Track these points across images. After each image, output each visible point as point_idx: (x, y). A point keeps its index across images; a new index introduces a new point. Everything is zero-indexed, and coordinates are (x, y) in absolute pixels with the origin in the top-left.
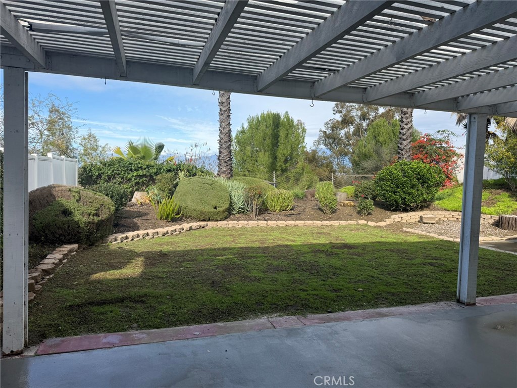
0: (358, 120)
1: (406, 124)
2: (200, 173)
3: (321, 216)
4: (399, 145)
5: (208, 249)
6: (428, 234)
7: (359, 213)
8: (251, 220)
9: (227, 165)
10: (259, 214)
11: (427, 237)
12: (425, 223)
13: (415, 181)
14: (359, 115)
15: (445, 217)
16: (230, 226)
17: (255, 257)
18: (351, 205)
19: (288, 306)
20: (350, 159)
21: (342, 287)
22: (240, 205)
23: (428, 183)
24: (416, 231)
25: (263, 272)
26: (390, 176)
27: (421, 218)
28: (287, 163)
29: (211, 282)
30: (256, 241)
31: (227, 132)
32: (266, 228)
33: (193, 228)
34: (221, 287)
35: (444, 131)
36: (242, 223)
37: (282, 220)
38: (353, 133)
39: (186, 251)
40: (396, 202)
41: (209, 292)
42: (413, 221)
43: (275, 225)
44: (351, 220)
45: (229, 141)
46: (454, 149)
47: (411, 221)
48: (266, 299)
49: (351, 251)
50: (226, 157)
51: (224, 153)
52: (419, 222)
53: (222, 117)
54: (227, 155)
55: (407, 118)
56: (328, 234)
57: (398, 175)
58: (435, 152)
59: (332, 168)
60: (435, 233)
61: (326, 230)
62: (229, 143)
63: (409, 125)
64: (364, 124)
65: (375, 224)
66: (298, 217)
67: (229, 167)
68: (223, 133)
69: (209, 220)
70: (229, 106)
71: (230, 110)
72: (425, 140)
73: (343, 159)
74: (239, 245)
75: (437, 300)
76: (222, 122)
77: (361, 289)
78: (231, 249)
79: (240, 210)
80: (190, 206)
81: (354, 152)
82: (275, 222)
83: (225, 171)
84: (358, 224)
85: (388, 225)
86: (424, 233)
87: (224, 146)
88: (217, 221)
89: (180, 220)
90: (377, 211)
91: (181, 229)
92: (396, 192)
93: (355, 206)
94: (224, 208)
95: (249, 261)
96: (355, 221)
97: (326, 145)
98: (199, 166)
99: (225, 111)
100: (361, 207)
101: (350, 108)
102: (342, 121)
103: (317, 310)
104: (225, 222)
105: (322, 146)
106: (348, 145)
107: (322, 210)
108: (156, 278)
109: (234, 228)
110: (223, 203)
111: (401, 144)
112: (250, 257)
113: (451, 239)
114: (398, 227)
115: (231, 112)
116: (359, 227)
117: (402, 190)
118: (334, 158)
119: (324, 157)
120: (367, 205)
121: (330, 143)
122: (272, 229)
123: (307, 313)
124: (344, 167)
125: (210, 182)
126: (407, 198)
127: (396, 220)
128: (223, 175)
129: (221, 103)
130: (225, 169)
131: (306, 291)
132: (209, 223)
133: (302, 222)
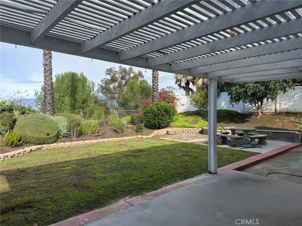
0: (120, 80)
1: (156, 83)
2: (28, 112)
3: (116, 135)
4: (152, 94)
5: (53, 163)
6: (174, 140)
7: (136, 131)
8: (73, 141)
9: (51, 106)
10: (78, 137)
11: (174, 141)
12: (169, 134)
13: (164, 113)
14: (120, 76)
15: (177, 131)
16: (60, 146)
17: (91, 164)
18: (131, 127)
19: (131, 190)
20: (117, 101)
21: (153, 174)
22: (65, 131)
23: (169, 114)
24: (168, 139)
25: (103, 173)
26: (151, 110)
27: (168, 132)
28: (84, 104)
29: (73, 184)
30: (84, 154)
31: (50, 84)
32: (85, 145)
33: (33, 150)
34: (82, 187)
35: (170, 87)
36: (68, 144)
37: (94, 139)
38: (117, 86)
39: (38, 166)
40: (155, 124)
41: (76, 192)
42: (164, 133)
43: (90, 143)
44: (133, 136)
45: (52, 90)
46: (175, 96)
47: (163, 134)
48: (116, 189)
49: (144, 153)
50: (50, 100)
51: (48, 98)
52: (167, 134)
53: (46, 74)
54: (50, 99)
55: (156, 80)
56: (125, 145)
57: (155, 110)
58: (167, 98)
59: (107, 106)
60: (177, 139)
61: (123, 143)
62: (52, 91)
63: (157, 84)
64: (123, 82)
65: (146, 137)
66: (103, 136)
67: (52, 107)
68: (48, 85)
69: (44, 144)
70: (51, 67)
71: (52, 69)
72: (162, 91)
73: (113, 101)
74: (74, 158)
75: (200, 174)
76: (46, 77)
77: (163, 174)
78: (70, 162)
79: (65, 135)
80: (28, 135)
81: (119, 97)
82: (89, 141)
83: (49, 110)
84: (137, 138)
85: (153, 137)
86: (171, 139)
87: (48, 93)
88: (49, 143)
89: (21, 146)
90: (145, 130)
91: (24, 151)
92: (155, 119)
93: (133, 127)
94: (54, 135)
95: (89, 167)
96: (136, 136)
97: (102, 93)
98: (27, 106)
99: (48, 70)
100: (138, 128)
101: (115, 73)
102: (111, 79)
103: (148, 190)
104: (55, 144)
105: (100, 94)
106: (115, 93)
107: (116, 131)
108: (29, 188)
109: (62, 148)
110: (53, 131)
111: (153, 94)
112: (88, 165)
113: (185, 142)
114: (157, 137)
115: (52, 71)
116: (139, 139)
117: (158, 117)
118: (108, 100)
119: (102, 100)
120: (141, 127)
121: (104, 92)
122: (90, 146)
123: (144, 192)
124: (114, 106)
125: (42, 118)
126: (160, 122)
127: (156, 134)
128: (48, 112)
129: (45, 65)
130: (49, 109)
131: (136, 180)
132: (44, 146)
133: (107, 139)
